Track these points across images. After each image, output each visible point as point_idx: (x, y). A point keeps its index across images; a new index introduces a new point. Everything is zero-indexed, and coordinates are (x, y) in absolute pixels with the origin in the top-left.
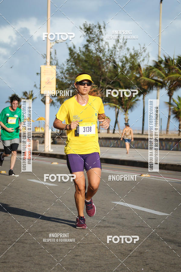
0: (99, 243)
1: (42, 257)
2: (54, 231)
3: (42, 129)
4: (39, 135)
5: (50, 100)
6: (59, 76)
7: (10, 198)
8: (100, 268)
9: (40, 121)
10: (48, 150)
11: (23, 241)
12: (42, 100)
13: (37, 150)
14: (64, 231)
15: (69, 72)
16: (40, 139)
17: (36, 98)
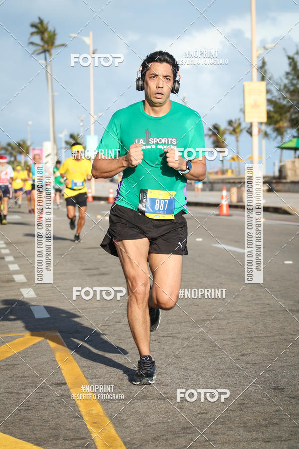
0: (281, 335)
1: (194, 358)
8: (270, 373)
11: (174, 335)
12: (247, 131)
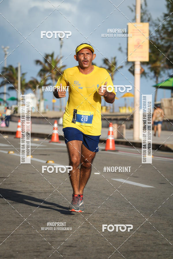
2: (151, 251)
3: (129, 108)
4: (125, 117)
5: (141, 70)
6: (154, 37)
7: (89, 204)
9: (127, 98)
10: (139, 138)
12: (129, 70)
13: (122, 138)
14: (167, 251)
15: (167, 30)
16: (127, 122)
17: (122, 67)
